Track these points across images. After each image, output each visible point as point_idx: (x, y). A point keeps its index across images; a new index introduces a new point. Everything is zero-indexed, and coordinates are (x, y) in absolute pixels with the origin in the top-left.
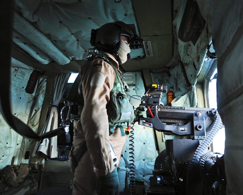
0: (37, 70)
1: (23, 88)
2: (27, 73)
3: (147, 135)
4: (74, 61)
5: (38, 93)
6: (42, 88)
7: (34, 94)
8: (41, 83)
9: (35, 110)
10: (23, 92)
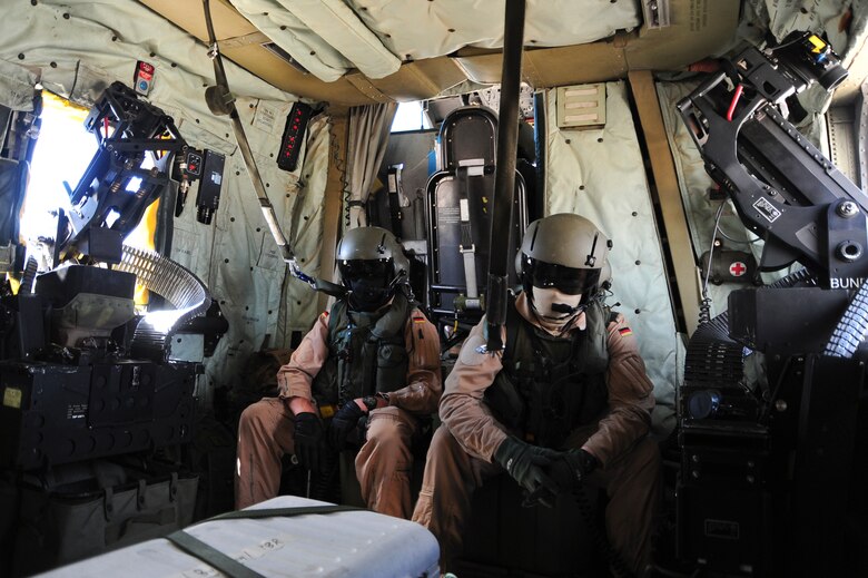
0: (304, 101)
1: (272, 155)
2: (280, 112)
3: (648, 287)
4: (411, 64)
5: (310, 166)
6: (318, 151)
7: (298, 172)
8: (313, 139)
9: (306, 218)
10: (271, 169)
